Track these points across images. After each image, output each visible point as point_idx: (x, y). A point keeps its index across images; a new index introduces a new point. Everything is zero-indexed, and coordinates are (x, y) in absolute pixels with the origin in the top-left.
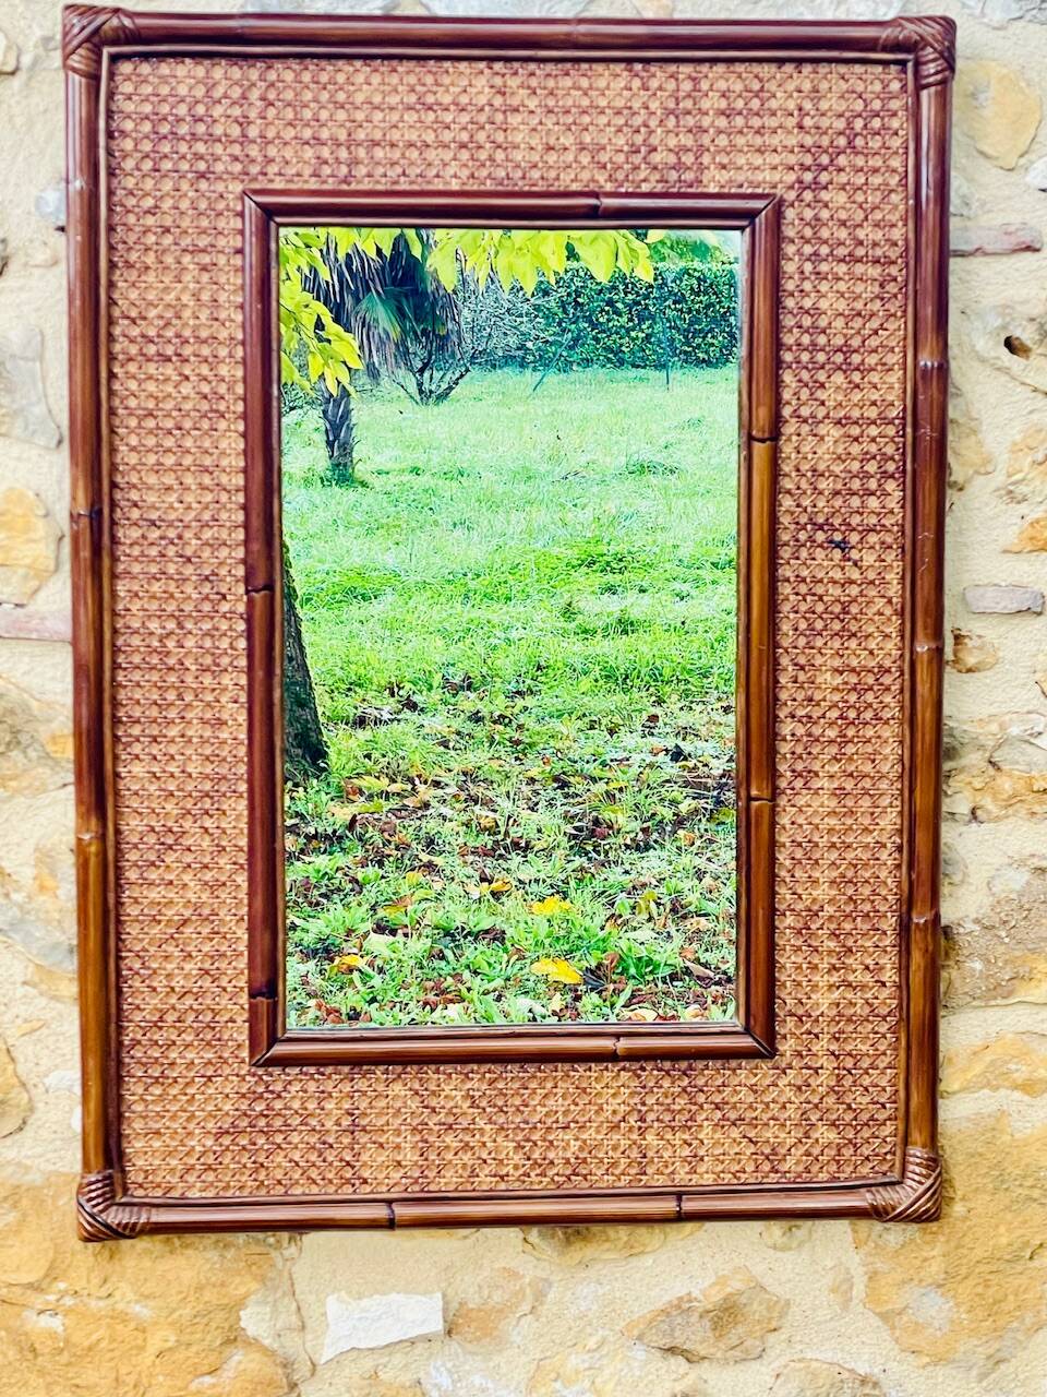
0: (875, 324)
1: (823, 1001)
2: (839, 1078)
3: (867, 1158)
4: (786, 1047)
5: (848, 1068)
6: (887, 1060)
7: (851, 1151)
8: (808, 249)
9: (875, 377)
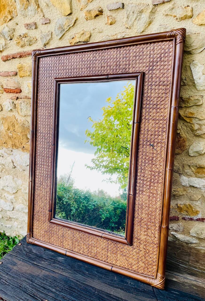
0: (163, 99)
1: (143, 237)
2: (145, 254)
3: (150, 271)
4: (135, 244)
5: (147, 252)
6: (155, 253)
7: (147, 269)
8: (150, 83)
9: (162, 110)
